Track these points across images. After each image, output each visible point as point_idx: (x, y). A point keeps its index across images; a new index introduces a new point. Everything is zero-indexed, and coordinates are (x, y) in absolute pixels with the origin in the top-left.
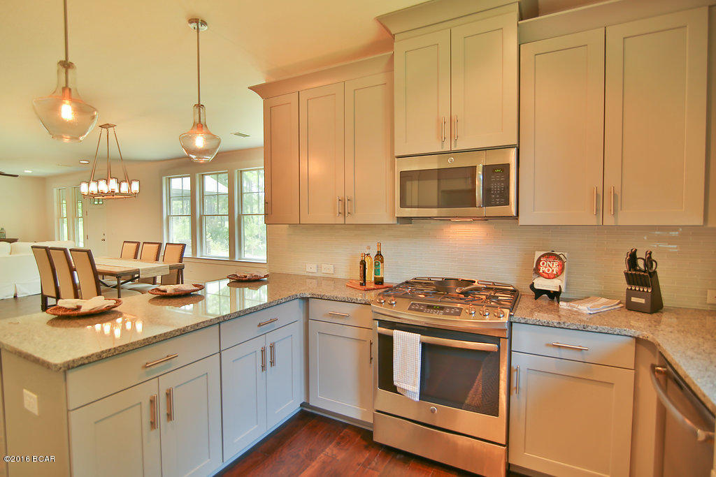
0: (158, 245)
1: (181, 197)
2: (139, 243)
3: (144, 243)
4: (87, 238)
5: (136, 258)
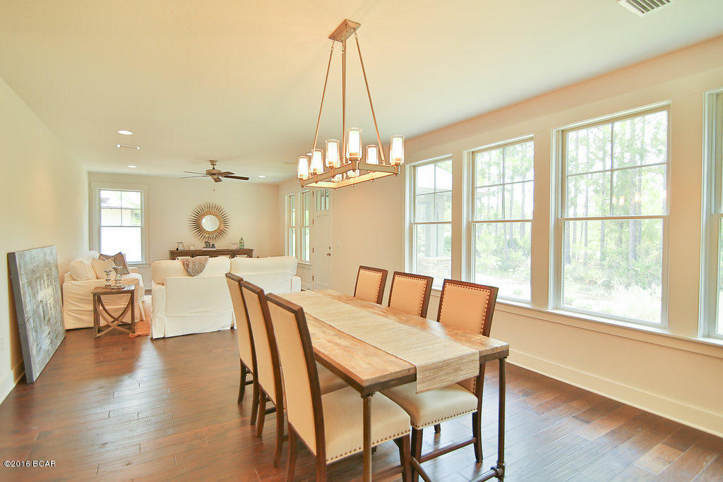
0: (424, 281)
2: (387, 272)
3: (396, 273)
4: (313, 250)
5: (379, 301)
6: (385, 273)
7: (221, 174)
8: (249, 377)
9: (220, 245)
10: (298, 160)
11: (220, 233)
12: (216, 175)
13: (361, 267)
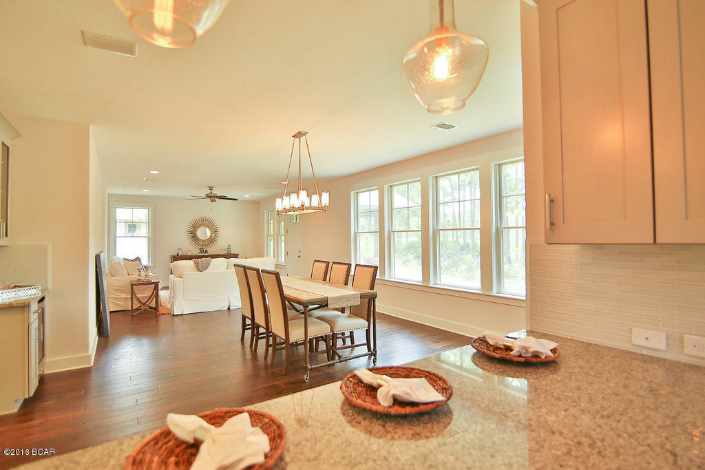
0: (347, 266)
1: (369, 212)
2: (329, 263)
3: (333, 263)
4: (287, 254)
5: (325, 280)
6: (328, 263)
7: (217, 197)
8: (248, 322)
9: (211, 251)
10: (275, 200)
11: (212, 241)
12: (212, 197)
13: (315, 261)
